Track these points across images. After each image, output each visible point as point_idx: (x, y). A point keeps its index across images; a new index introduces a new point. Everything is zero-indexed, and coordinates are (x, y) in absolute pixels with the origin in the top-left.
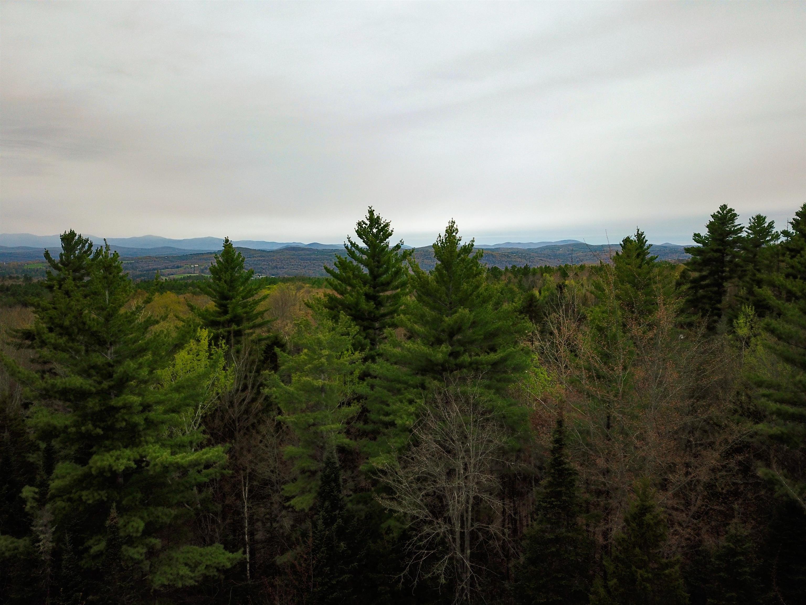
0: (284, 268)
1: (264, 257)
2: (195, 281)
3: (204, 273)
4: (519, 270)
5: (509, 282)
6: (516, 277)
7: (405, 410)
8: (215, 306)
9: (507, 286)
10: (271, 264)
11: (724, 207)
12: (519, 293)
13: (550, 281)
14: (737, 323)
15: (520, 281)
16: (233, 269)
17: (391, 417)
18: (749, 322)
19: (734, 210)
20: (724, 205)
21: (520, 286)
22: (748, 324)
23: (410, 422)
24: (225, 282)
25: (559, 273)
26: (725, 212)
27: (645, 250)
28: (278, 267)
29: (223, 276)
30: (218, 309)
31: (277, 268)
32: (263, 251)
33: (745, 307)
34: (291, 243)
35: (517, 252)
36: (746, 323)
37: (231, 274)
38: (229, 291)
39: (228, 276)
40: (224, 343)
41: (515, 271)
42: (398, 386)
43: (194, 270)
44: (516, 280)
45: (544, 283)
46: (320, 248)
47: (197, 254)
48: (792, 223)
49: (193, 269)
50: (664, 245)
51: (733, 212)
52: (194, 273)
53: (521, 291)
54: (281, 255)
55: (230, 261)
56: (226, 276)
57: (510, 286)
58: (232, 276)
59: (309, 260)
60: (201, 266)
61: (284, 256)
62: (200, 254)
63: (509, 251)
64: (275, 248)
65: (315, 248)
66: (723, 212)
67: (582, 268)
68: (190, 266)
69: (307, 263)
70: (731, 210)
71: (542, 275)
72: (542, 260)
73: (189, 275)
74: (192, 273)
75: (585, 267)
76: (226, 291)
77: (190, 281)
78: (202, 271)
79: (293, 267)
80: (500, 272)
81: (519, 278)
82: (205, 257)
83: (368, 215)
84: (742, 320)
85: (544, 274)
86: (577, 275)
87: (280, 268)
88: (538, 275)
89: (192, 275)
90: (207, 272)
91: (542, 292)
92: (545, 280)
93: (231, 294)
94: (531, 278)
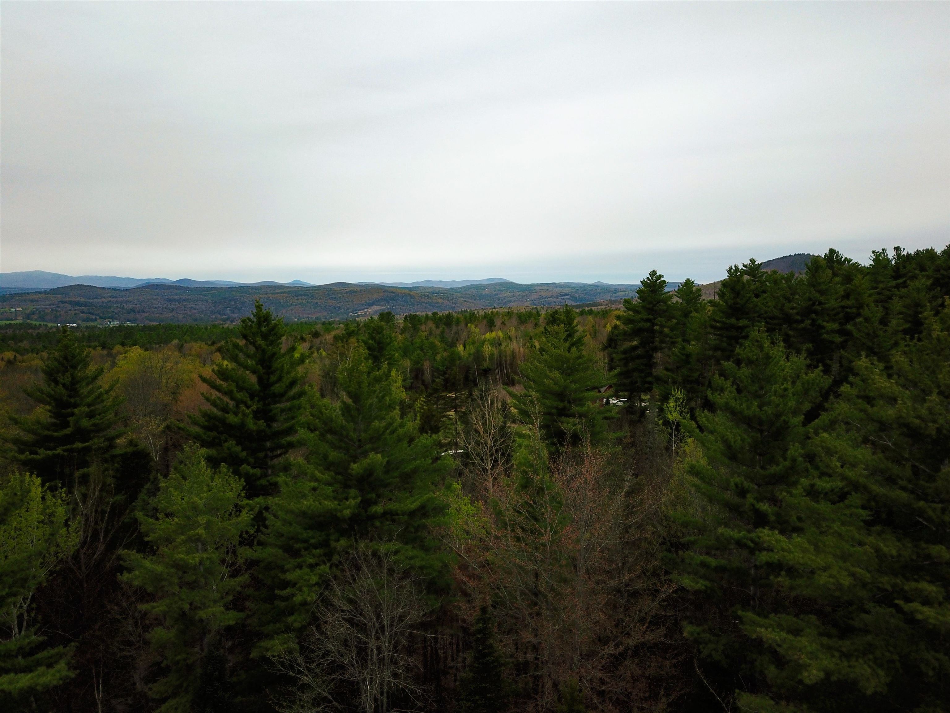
0: (144, 312)
1: (116, 297)
2: (18, 332)
3: (31, 319)
4: (440, 319)
5: (430, 334)
6: (437, 327)
7: (305, 580)
8: (50, 417)
9: (427, 339)
10: (126, 307)
11: (653, 273)
12: (441, 348)
13: (475, 333)
14: (668, 407)
15: (442, 333)
16: (74, 367)
17: (289, 590)
18: (679, 405)
19: (663, 277)
20: (654, 271)
21: (443, 339)
22: (678, 409)
23: (312, 597)
24: (64, 385)
25: (485, 322)
26: (654, 278)
27: (574, 327)
28: (136, 310)
29: (61, 379)
30: (54, 420)
31: (134, 311)
32: (116, 290)
33: (674, 390)
34: (153, 279)
35: (439, 291)
36: (676, 408)
37: (72, 375)
38: (70, 396)
39: (68, 377)
40: (65, 492)
41: (437, 320)
42: (297, 546)
43: (16, 316)
44: (438, 332)
45: (469, 335)
46: (193, 286)
47: (19, 294)
48: (718, 294)
49: (14, 315)
50: (596, 284)
51: (662, 279)
52: (16, 319)
53: (443, 345)
54: (139, 296)
55: (69, 358)
56: (67, 379)
57: (431, 339)
58: (73, 378)
59: (178, 301)
60: (26, 309)
61: (144, 296)
62: (24, 293)
63: (430, 290)
64: (132, 285)
65: (185, 286)
66: (652, 279)
67: (509, 314)
68: (10, 310)
69: (175, 305)
70: (660, 276)
71: (467, 325)
72: (466, 301)
73: (8, 322)
74: (12, 320)
75: (513, 313)
76: (65, 398)
77: (10, 332)
78: (28, 316)
79: (156, 310)
80: (419, 321)
81: (441, 329)
82: (32, 297)
83: (255, 311)
84: (672, 404)
85: (469, 325)
86: (505, 324)
87: (139, 312)
88: (462, 325)
89: (13, 322)
90: (35, 317)
91: (467, 346)
92: (469, 332)
93: (72, 400)
94: (454, 329)
